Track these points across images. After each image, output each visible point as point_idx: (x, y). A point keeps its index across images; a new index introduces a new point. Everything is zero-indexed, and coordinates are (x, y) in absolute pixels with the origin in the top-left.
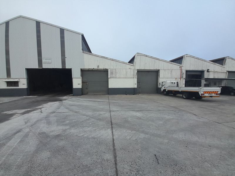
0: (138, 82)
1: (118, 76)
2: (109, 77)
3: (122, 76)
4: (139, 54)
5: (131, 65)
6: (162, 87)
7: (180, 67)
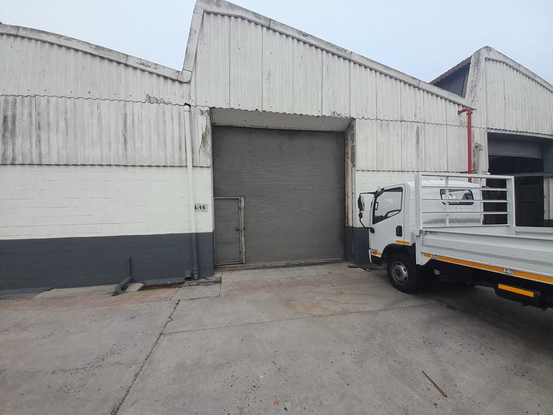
4: (220, 6)
5: (166, 78)
6: (373, 223)
7: (459, 113)
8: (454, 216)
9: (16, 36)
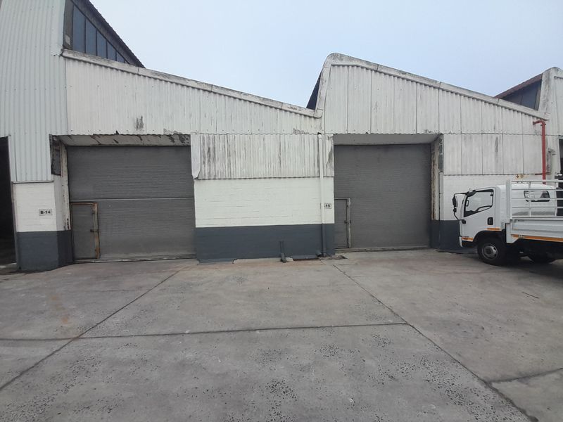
0: (341, 197)
1: (239, 167)
2: (195, 174)
3: (261, 170)
4: (342, 60)
5: (305, 116)
6: (465, 216)
7: (534, 123)
8: (535, 210)
9: (210, 92)
